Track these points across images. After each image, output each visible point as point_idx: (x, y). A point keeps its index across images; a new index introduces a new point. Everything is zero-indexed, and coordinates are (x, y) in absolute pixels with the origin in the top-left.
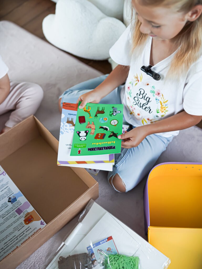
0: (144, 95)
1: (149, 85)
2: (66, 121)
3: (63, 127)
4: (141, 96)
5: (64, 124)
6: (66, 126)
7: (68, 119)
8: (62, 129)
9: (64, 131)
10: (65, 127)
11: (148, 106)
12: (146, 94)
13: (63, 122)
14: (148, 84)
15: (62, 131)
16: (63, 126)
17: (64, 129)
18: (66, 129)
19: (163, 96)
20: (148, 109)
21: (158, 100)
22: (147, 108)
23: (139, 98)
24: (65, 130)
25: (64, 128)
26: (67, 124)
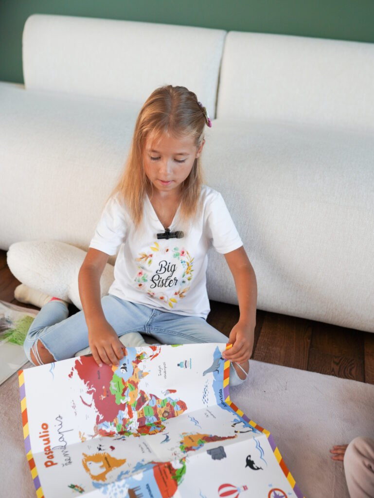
0: (167, 267)
1: (169, 251)
2: (132, 487)
3: (116, 487)
4: (163, 270)
5: (124, 486)
6: (122, 492)
7: (138, 488)
8: (113, 487)
9: (110, 494)
10: (118, 490)
11: (172, 278)
12: (170, 263)
13: (126, 483)
14: (167, 250)
15: (108, 489)
16: (119, 487)
17: (114, 492)
18: (115, 494)
19: (188, 253)
20: (174, 281)
21: (184, 262)
22: (172, 282)
23: (160, 275)
24: (112, 494)
25: (116, 489)
26: (126, 491)
